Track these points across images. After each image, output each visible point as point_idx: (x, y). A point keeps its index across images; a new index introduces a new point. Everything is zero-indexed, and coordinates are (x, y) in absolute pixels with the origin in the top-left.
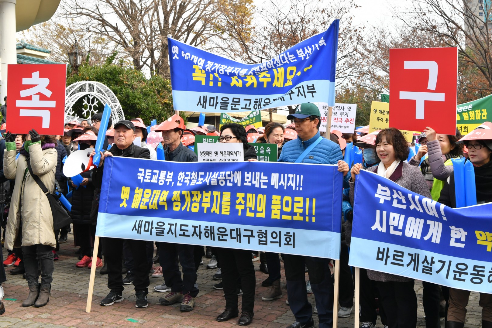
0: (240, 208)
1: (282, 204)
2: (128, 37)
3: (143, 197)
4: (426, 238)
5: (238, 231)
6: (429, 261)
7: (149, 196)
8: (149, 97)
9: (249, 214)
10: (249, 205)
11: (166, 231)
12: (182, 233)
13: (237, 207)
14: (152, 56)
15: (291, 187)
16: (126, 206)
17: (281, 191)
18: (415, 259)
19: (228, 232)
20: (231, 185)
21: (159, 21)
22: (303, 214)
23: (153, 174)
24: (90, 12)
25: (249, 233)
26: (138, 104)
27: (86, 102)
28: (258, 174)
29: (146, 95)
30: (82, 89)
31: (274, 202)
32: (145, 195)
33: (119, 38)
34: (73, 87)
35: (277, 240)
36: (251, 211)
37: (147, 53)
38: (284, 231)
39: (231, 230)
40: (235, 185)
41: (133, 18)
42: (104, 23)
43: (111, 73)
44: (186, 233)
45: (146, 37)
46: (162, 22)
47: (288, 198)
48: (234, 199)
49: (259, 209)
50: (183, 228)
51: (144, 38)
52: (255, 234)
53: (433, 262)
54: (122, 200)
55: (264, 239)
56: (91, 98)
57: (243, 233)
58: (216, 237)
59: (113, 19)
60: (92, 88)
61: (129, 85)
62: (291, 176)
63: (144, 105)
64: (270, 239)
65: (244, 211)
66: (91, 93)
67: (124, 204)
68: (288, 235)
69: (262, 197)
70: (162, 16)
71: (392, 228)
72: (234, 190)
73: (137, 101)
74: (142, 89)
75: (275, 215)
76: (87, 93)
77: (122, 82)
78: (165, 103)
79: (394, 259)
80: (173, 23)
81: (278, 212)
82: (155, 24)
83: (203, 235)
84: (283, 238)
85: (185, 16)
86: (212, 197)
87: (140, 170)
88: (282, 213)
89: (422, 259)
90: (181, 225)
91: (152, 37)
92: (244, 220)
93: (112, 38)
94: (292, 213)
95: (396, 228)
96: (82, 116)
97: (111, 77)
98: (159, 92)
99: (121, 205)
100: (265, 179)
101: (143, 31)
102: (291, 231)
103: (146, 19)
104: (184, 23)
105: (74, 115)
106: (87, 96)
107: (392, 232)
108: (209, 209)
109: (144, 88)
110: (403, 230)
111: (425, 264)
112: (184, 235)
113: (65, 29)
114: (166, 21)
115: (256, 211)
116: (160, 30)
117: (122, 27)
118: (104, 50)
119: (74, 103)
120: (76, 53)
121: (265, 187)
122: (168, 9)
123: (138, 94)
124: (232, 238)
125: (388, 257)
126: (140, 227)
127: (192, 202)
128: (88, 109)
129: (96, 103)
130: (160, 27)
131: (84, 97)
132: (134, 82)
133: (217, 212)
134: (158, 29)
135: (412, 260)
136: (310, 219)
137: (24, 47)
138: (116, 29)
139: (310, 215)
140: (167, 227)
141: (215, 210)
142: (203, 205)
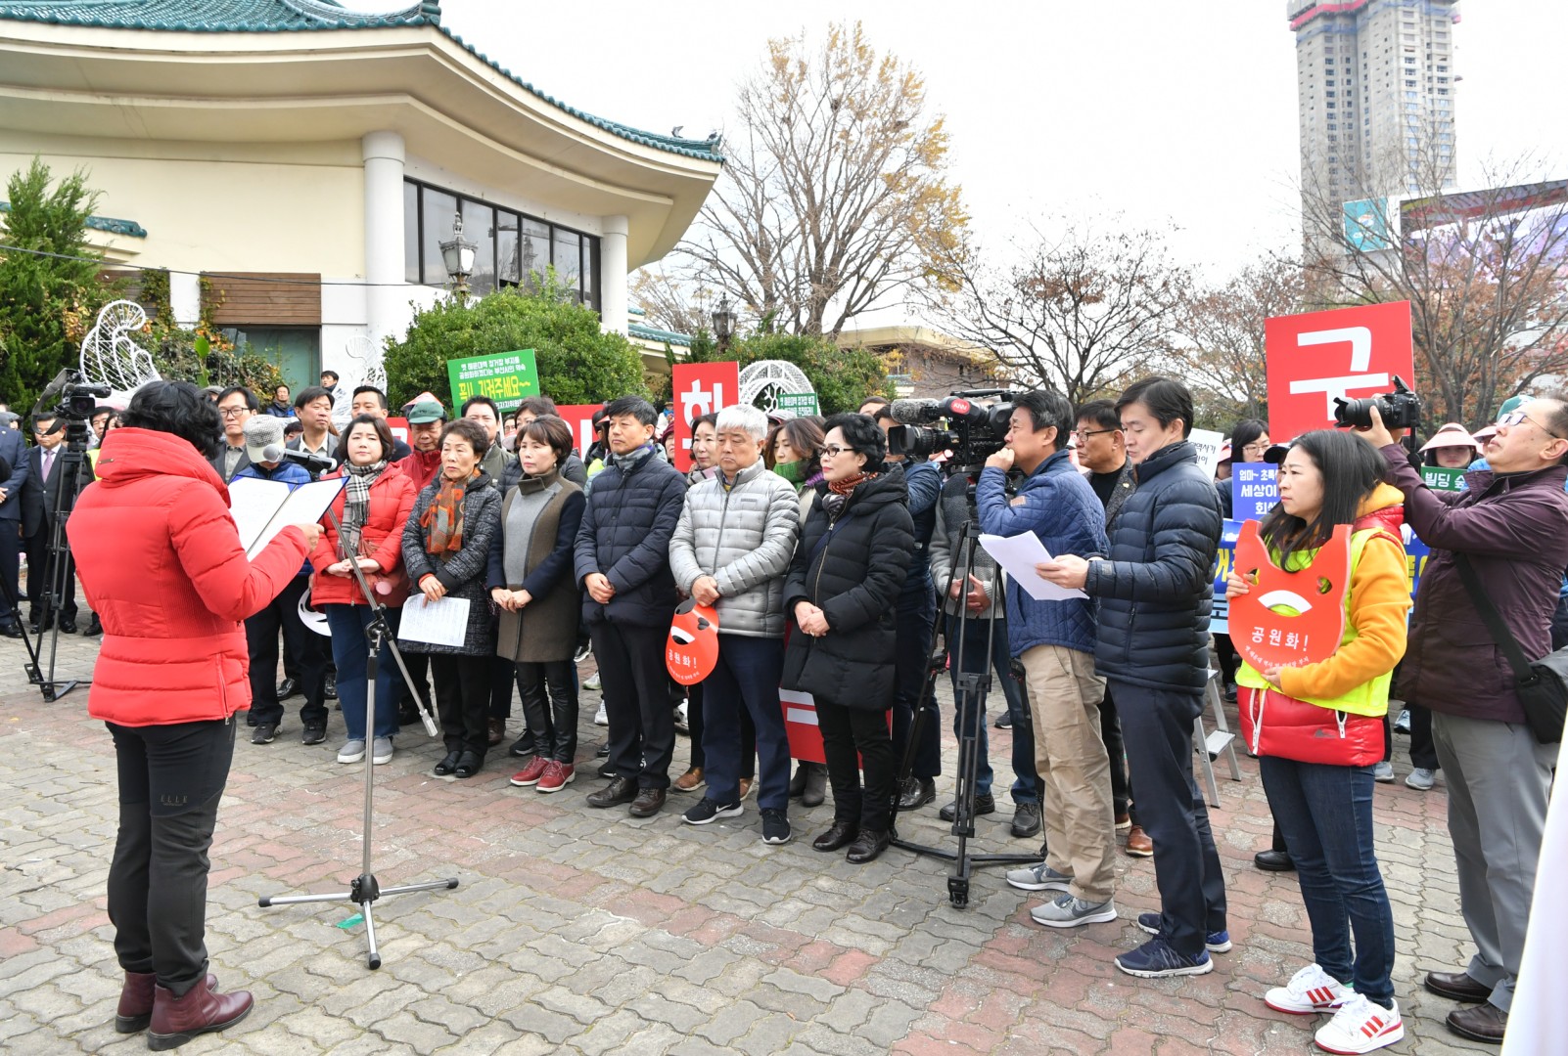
2: (756, 287)
8: (854, 387)
14: (796, 315)
21: (808, 259)
24: (692, 247)
26: (837, 397)
27: (769, 395)
29: (848, 383)
34: (752, 370)
37: (788, 313)
41: (764, 253)
42: (715, 263)
43: (789, 347)
45: (787, 287)
46: (813, 262)
51: (781, 287)
56: (776, 388)
59: (731, 257)
60: (778, 373)
61: (820, 367)
66: (776, 380)
70: (812, 251)
74: (840, 373)
76: (770, 380)
77: (811, 360)
80: (832, 263)
82: (802, 265)
98: (867, 377)
106: (770, 385)
109: (844, 371)
113: (649, 276)
114: (820, 256)
116: (810, 275)
117: (746, 272)
120: (726, 314)
122: (824, 238)
123: (835, 380)
130: (810, 270)
131: (766, 387)
134: (807, 273)
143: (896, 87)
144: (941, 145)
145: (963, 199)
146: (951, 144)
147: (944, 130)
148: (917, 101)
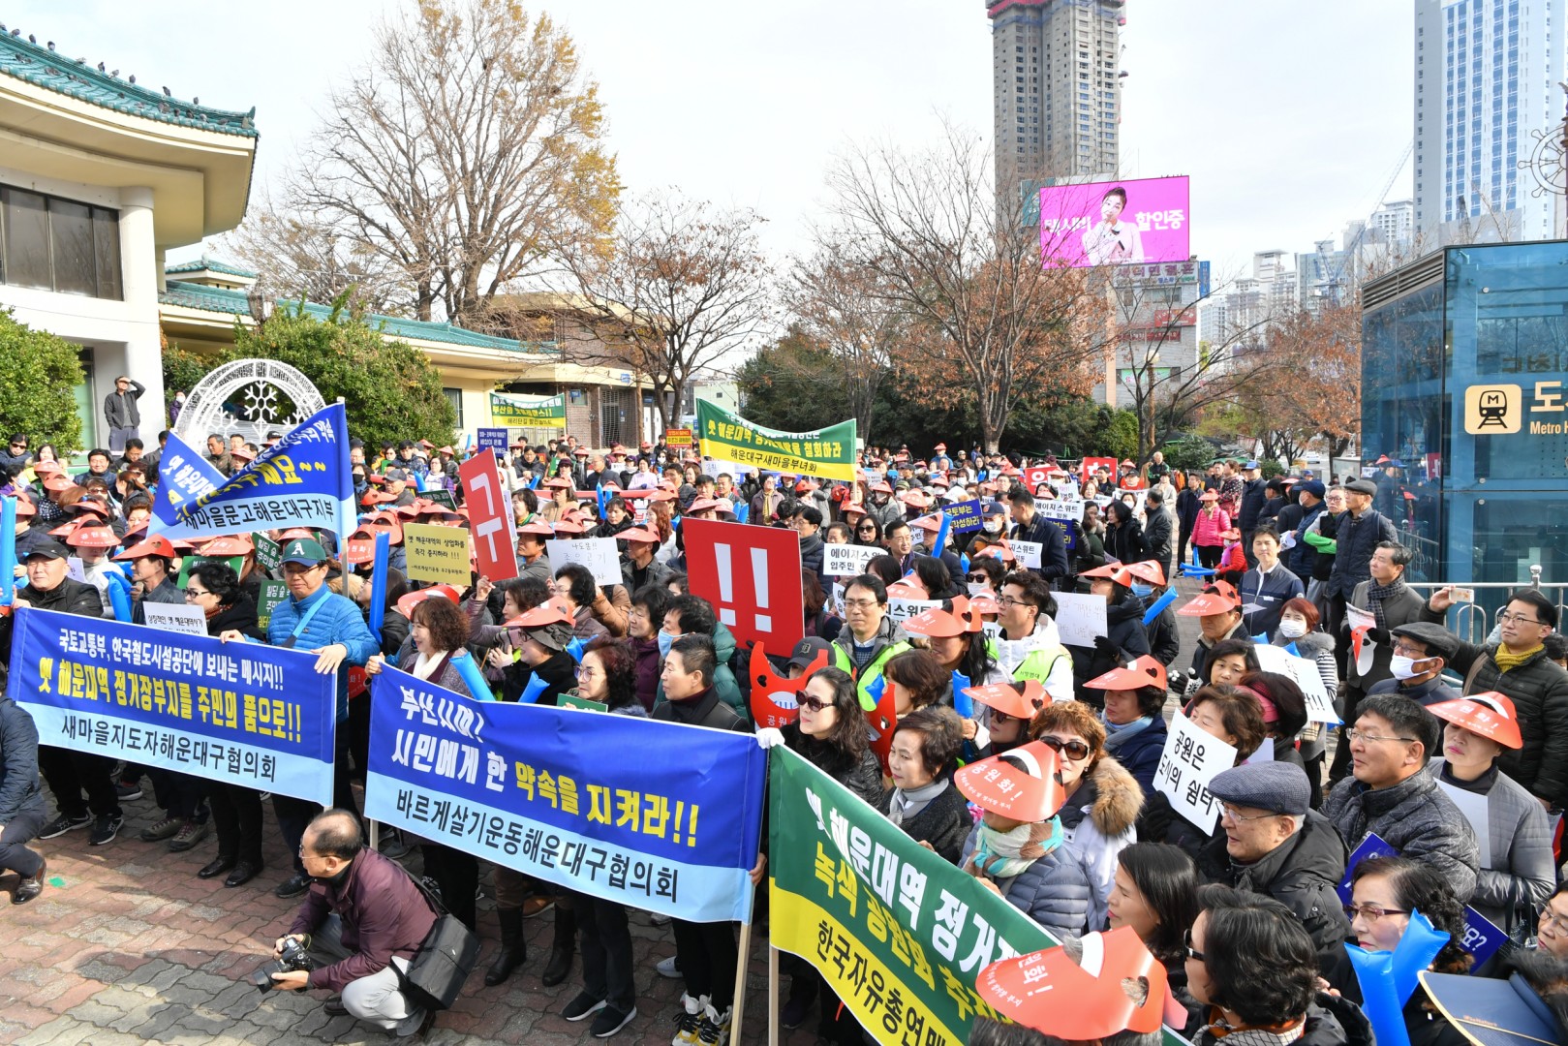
0: (204, 710)
1: (257, 710)
3: (72, 676)
4: (460, 776)
5: (205, 745)
6: (462, 815)
7: (82, 675)
9: (218, 722)
10: (216, 706)
11: (110, 737)
12: (131, 742)
13: (201, 708)
14: (447, 280)
15: (267, 684)
16: (48, 690)
17: (256, 690)
18: (443, 810)
19: (191, 747)
20: (189, 672)
21: (459, 219)
22: (285, 729)
25: (217, 752)
27: (251, 394)
28: (224, 658)
29: (376, 374)
30: (243, 372)
31: (247, 705)
32: (76, 674)
33: (392, 249)
34: (223, 371)
35: (253, 767)
36: (218, 717)
37: (440, 275)
38: (262, 752)
39: (197, 744)
40: (195, 672)
44: (137, 743)
47: (264, 701)
48: (195, 695)
49: (229, 715)
50: (134, 734)
52: (226, 754)
53: (466, 816)
54: (43, 680)
55: (236, 762)
56: (261, 387)
57: (211, 750)
58: (176, 754)
60: (262, 371)
62: (266, 666)
63: (370, 391)
64: (243, 765)
65: (209, 716)
66: (261, 379)
67: (45, 687)
68: (266, 760)
69: (231, 697)
71: (417, 759)
72: (194, 681)
73: (358, 384)
75: (250, 725)
76: (254, 378)
77: (333, 351)
78: (411, 388)
79: (417, 809)
81: (254, 722)
82: (453, 229)
83: (158, 748)
84: (260, 763)
85: (504, 215)
86: (166, 689)
88: (259, 724)
89: (452, 811)
90: (132, 730)
91: (446, 251)
92: (211, 729)
93: (380, 250)
95: (423, 760)
96: (242, 417)
97: (314, 343)
100: (233, 668)
101: (433, 239)
102: (271, 753)
103: (437, 219)
104: (501, 228)
105: (227, 417)
106: (253, 384)
107: (417, 766)
108: (165, 707)
110: (433, 764)
111: (456, 819)
112: (133, 746)
114: (473, 218)
115: (224, 718)
118: (371, 266)
119: (225, 398)
121: (234, 680)
122: (477, 201)
123: (363, 372)
124: (195, 758)
125: (410, 805)
126: (73, 727)
127: (140, 695)
128: (256, 406)
129: (272, 395)
131: (247, 386)
132: (356, 352)
133: (176, 712)
135: (438, 812)
136: (295, 737)
137: (205, 268)
138: (387, 232)
139: (294, 731)
140: (112, 731)
141: (173, 709)
142: (157, 700)
143: (549, 51)
144: (595, 114)
145: (619, 168)
146: (604, 112)
147: (599, 98)
148: (572, 67)
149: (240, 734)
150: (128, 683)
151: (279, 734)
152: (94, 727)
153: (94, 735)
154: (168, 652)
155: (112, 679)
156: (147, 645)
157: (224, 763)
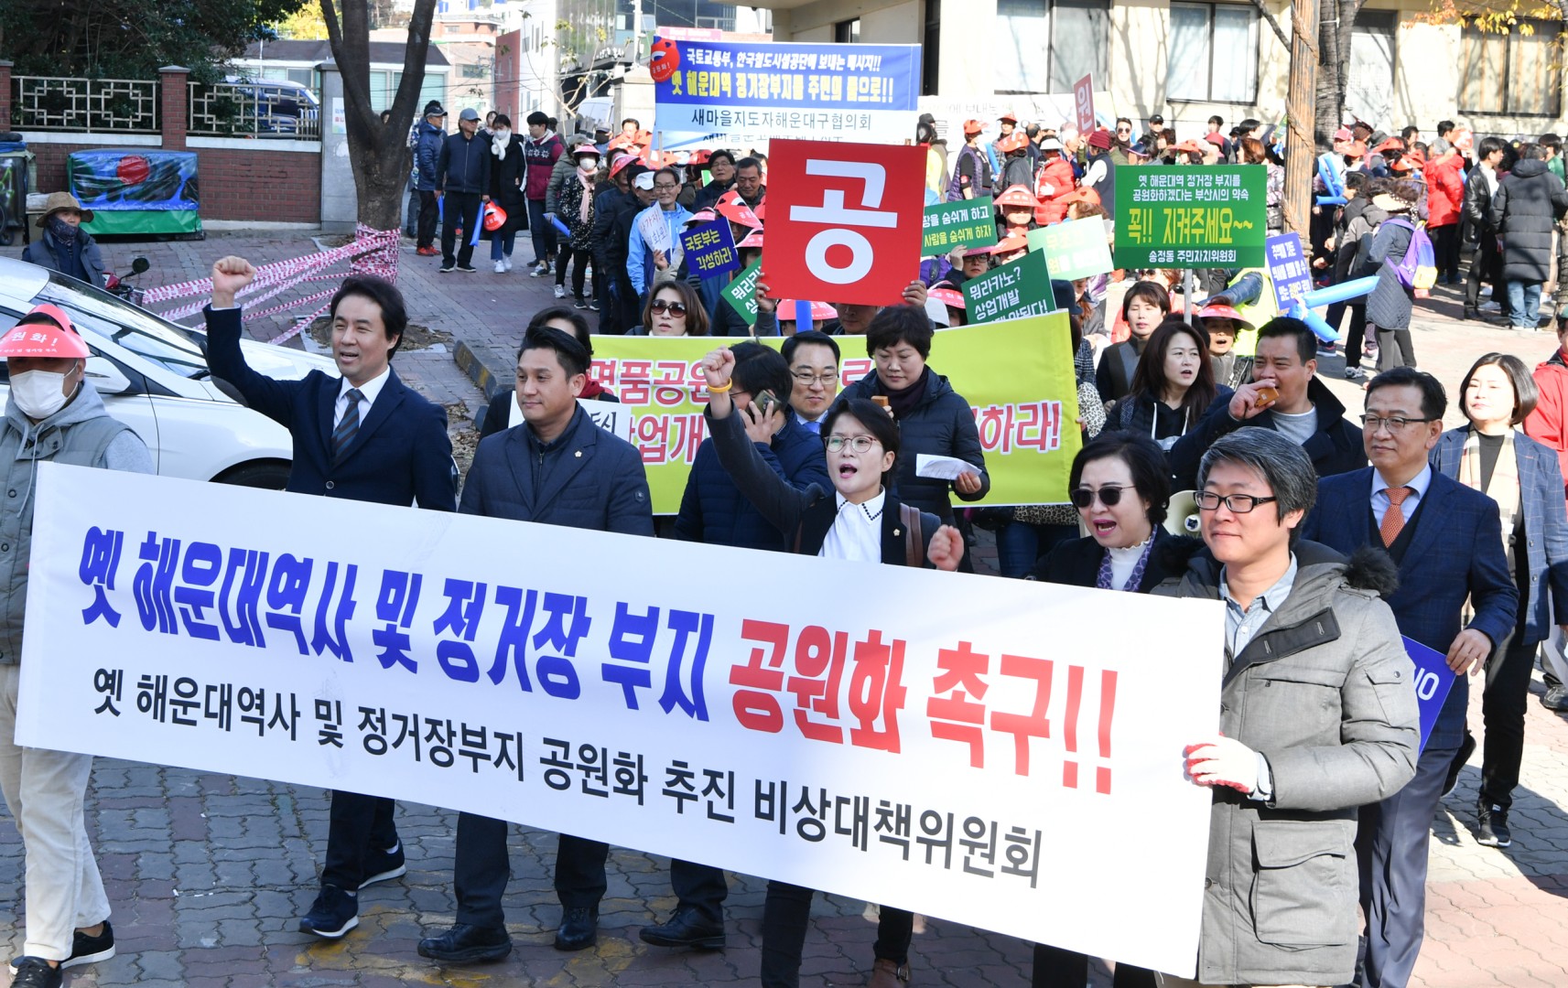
0: (814, 91)
1: (858, 86)
3: (698, 81)
5: (813, 115)
7: (706, 79)
9: (825, 98)
10: (823, 88)
11: (733, 120)
13: (811, 91)
15: (867, 68)
16: (680, 93)
17: (858, 72)
19: (801, 118)
20: (804, 68)
23: (705, 54)
25: (823, 118)
28: (835, 56)
31: (850, 84)
32: (700, 79)
35: (852, 123)
36: (826, 93)
38: (859, 113)
39: (806, 115)
44: (756, 122)
47: (864, 79)
48: (806, 82)
49: (835, 92)
50: (752, 116)
52: (830, 118)
54: (674, 87)
55: (838, 123)
57: (817, 118)
58: (789, 124)
62: (868, 56)
64: (845, 123)
65: (818, 95)
67: (677, 91)
68: (864, 118)
69: (838, 80)
72: (807, 72)
75: (852, 97)
81: (855, 94)
83: (774, 122)
84: (859, 120)
86: (782, 82)
87: (689, 50)
88: (859, 94)
90: (751, 113)
92: (819, 104)
94: (869, 94)
99: (674, 92)
100: (842, 62)
102: (867, 112)
108: (779, 95)
112: (753, 124)
115: (831, 94)
121: (841, 69)
126: (702, 117)
127: (759, 88)
133: (789, 97)
136: (887, 99)
140: (734, 117)
141: (786, 95)
142: (773, 90)
149: (844, 103)
150: (748, 81)
151: (875, 99)
152: (719, 115)
153: (719, 121)
154: (787, 57)
155: (734, 80)
156: (771, 55)
157: (829, 125)
